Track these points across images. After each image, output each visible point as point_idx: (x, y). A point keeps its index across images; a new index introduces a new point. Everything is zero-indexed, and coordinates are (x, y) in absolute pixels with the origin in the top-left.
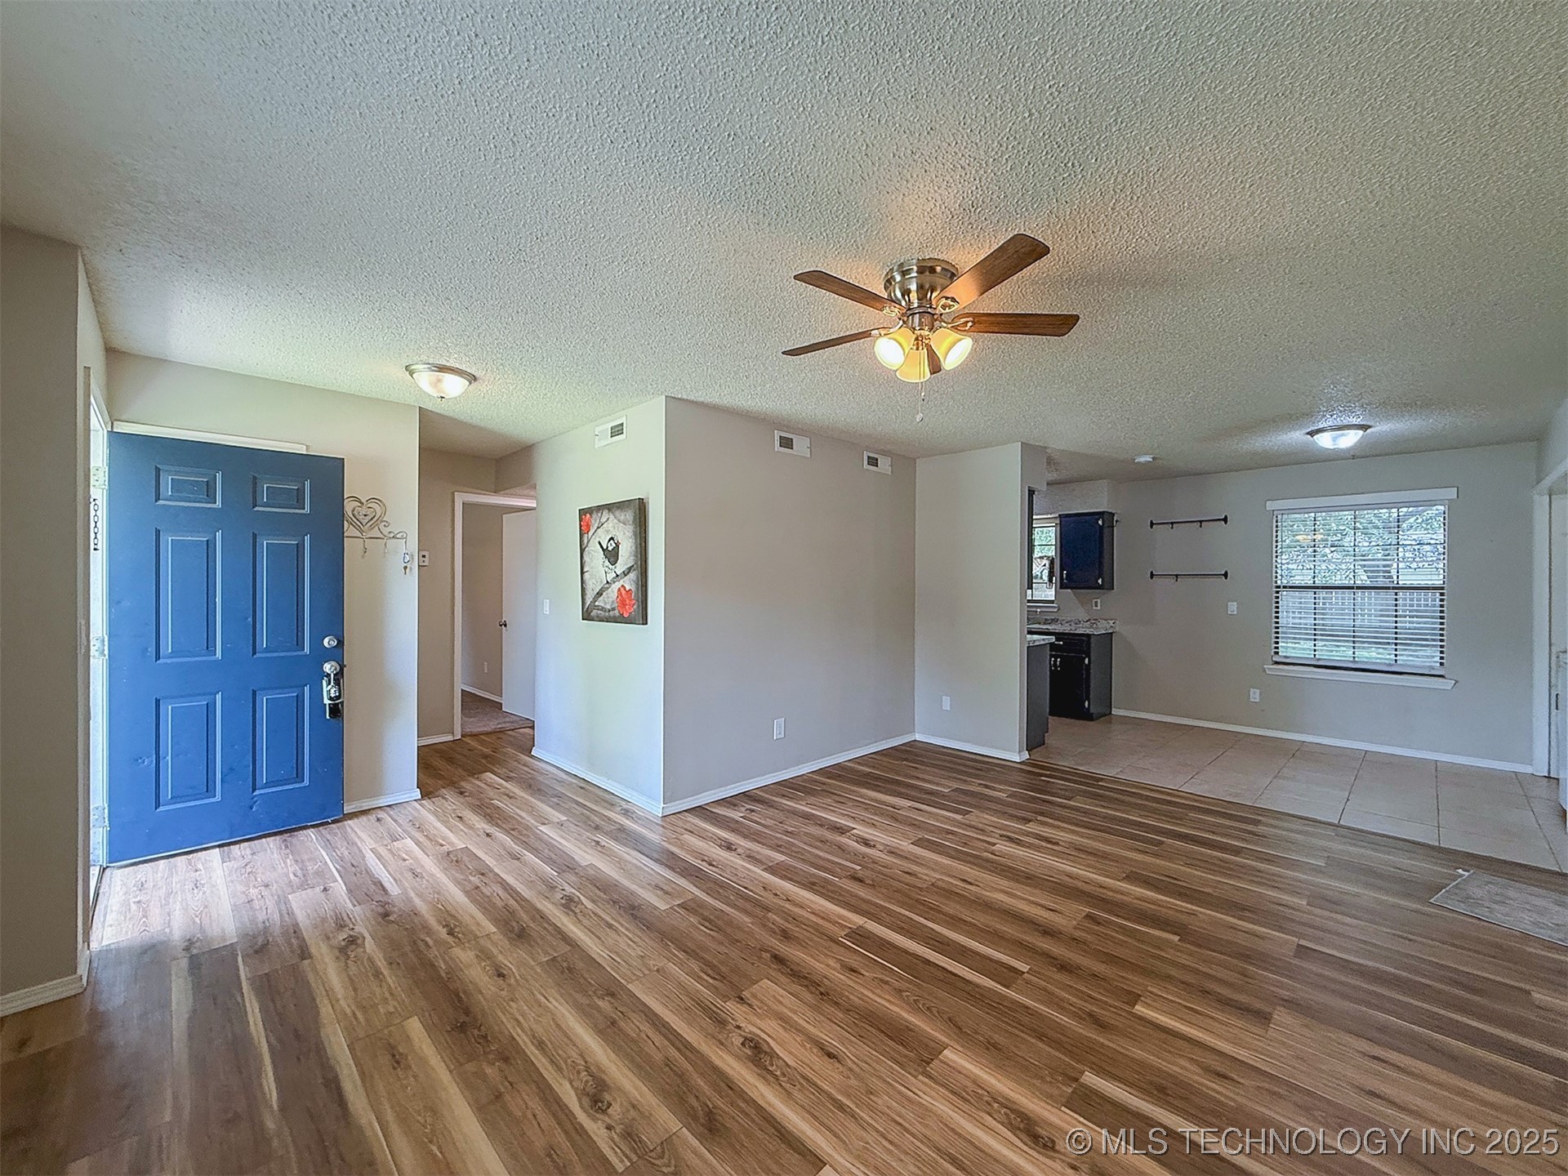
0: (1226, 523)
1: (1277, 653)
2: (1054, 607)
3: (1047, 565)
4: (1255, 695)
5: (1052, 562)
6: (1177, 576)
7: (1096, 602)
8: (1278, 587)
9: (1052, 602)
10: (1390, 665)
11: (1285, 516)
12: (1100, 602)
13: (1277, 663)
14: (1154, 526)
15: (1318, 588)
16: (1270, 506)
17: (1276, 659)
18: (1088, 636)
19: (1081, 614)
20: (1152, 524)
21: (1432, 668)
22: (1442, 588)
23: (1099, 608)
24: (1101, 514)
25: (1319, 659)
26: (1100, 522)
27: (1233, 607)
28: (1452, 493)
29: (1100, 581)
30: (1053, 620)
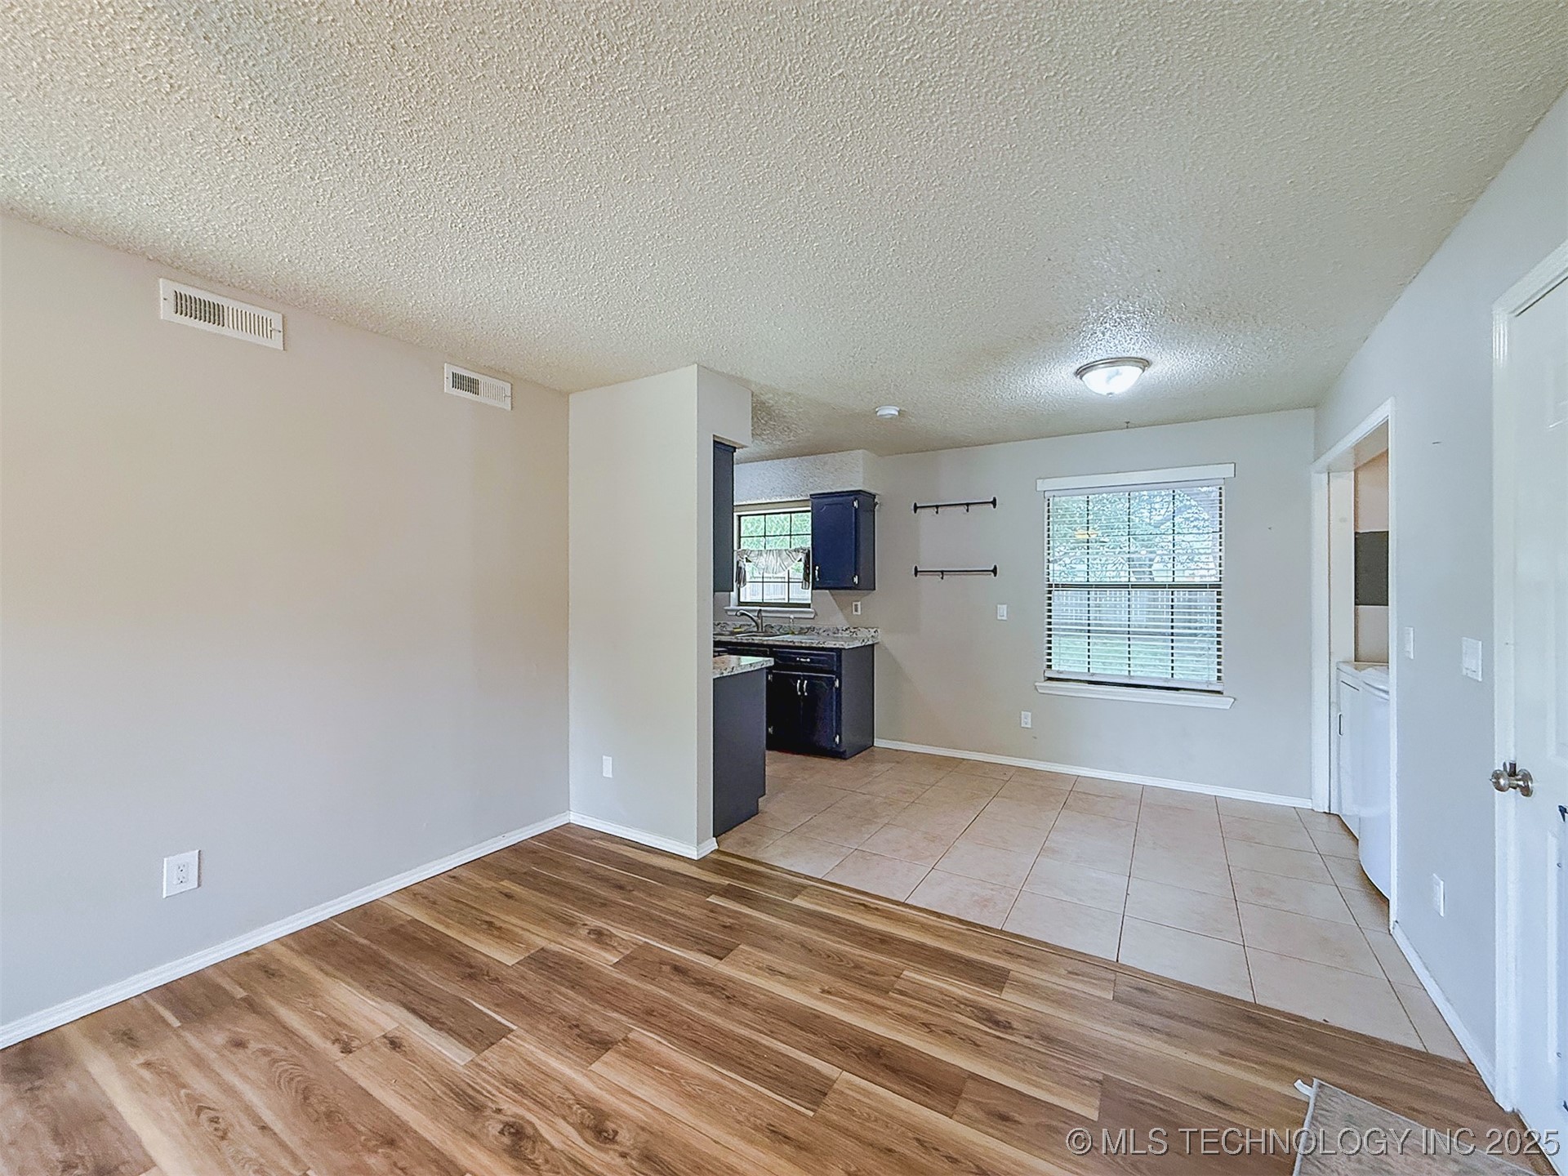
0: (995, 506)
1: (1050, 667)
2: (812, 612)
3: (803, 560)
4: (1027, 720)
5: (808, 555)
6: (942, 572)
7: (856, 605)
8: (1050, 586)
9: (808, 606)
10: (1166, 680)
11: (1057, 499)
12: (861, 605)
13: (1050, 679)
14: (918, 510)
15: (1091, 586)
16: (1041, 485)
17: (1049, 674)
18: (839, 651)
19: (839, 620)
20: (916, 508)
21: (1209, 683)
22: (1219, 586)
23: (859, 613)
24: (856, 494)
25: (1093, 674)
26: (856, 504)
27: (1003, 610)
28: (1227, 471)
29: (856, 580)
30: (808, 629)
